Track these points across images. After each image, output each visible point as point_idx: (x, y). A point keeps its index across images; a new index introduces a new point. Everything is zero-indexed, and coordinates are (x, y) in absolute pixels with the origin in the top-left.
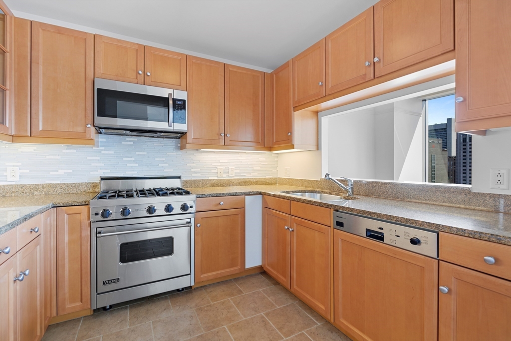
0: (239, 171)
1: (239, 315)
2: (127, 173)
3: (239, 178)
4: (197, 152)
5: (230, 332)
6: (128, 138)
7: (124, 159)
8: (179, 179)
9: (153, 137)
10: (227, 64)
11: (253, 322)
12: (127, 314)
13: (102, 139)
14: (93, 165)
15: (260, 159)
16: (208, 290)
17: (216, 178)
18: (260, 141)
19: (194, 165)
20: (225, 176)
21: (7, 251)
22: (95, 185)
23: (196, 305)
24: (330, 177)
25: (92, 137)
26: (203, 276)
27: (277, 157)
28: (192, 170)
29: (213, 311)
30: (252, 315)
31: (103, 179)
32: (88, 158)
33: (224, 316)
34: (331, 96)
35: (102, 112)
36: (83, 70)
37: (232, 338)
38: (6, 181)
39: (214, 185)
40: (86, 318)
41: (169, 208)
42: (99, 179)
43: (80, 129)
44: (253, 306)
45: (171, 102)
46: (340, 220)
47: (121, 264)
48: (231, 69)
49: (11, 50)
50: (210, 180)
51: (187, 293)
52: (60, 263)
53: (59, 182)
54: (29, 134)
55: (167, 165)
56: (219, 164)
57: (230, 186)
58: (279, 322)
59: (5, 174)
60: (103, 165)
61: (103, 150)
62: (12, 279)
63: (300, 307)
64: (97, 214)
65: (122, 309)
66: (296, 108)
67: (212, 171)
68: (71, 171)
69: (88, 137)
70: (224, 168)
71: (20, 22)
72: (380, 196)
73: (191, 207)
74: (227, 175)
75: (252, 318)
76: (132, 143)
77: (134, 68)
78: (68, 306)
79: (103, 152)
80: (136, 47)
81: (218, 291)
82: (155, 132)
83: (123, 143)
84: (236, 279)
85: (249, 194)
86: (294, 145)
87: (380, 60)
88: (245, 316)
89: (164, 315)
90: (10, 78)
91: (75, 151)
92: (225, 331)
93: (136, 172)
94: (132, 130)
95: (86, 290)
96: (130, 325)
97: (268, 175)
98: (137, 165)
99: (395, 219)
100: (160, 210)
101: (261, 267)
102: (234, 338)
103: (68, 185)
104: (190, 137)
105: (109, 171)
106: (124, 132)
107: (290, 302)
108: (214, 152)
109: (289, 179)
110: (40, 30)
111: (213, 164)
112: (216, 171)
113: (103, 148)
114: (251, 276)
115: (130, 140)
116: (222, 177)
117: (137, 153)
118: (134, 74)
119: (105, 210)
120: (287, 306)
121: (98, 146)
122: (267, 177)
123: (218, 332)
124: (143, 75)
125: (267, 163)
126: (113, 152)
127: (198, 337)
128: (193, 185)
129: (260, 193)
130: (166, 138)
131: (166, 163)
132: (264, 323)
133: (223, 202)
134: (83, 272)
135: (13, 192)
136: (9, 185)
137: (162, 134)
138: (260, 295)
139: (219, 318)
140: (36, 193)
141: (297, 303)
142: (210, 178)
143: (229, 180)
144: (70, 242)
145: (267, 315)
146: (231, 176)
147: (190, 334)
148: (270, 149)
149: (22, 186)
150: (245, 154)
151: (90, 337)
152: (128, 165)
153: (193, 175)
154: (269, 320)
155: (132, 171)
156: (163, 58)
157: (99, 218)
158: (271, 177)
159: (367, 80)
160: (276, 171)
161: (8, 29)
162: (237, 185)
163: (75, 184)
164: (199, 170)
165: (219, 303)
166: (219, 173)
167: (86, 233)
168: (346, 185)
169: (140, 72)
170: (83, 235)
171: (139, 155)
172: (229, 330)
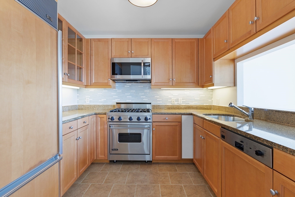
0: (185, 100)
1: (169, 181)
2: (127, 101)
3: (185, 105)
4: (160, 90)
5: (161, 188)
6: (127, 84)
7: (126, 94)
8: (150, 105)
9: (138, 83)
10: (173, 39)
11: (175, 187)
12: (121, 166)
13: (117, 85)
14: (114, 97)
15: (199, 93)
16: (160, 166)
17: (171, 104)
18: (195, 82)
19: (159, 97)
20: (176, 103)
21: (72, 127)
22: (114, 106)
23: (151, 171)
24: (233, 105)
25: (111, 85)
26: (156, 157)
27: (212, 92)
28: (157, 100)
29: (157, 176)
30: (176, 184)
31: (117, 103)
32: (112, 94)
33: (161, 180)
34: (233, 49)
35: (114, 73)
36: (107, 55)
37: (160, 191)
38: (86, 103)
39: (169, 108)
40: (107, 163)
41: (139, 119)
42: (116, 103)
43: (106, 81)
44: (179, 179)
45: (142, 64)
46: (224, 134)
47: (118, 142)
48: (176, 41)
49: (84, 52)
50: (167, 105)
51: (149, 164)
52: (97, 138)
53: (102, 104)
54: (90, 85)
55: (145, 97)
56: (173, 96)
57: (179, 109)
58: (190, 192)
59: (86, 100)
60: (117, 97)
61: (117, 90)
62: (75, 139)
63: (208, 188)
64: (109, 119)
65: (120, 164)
66: (215, 59)
67: (169, 100)
68: (106, 100)
69: (109, 84)
70: (176, 98)
71: (87, 40)
72: (275, 121)
73: (150, 119)
74: (178, 102)
75: (175, 185)
76: (129, 86)
77: (127, 50)
78: (100, 156)
79: (117, 91)
80: (128, 40)
81: (164, 167)
82: (137, 80)
83: (125, 86)
84: (177, 164)
85: (184, 114)
86: (214, 84)
87: (259, 18)
88: (172, 183)
89: (134, 171)
90: (84, 63)
91: (107, 91)
92: (158, 187)
93: (131, 101)
94: (127, 80)
95: (106, 152)
96: (120, 171)
97: (205, 103)
98: (131, 97)
99: (249, 136)
100: (134, 119)
101: (191, 160)
102: (161, 191)
103: (104, 106)
104: (153, 81)
105: (119, 100)
106: (124, 81)
107: (203, 184)
108: (169, 90)
109: (218, 106)
110: (93, 42)
111: (169, 97)
112: (171, 100)
113: (117, 89)
114: (186, 164)
115: (128, 85)
116: (175, 104)
117: (131, 91)
118: (127, 53)
119: (112, 117)
120: (200, 186)
121: (115, 89)
122: (205, 104)
123: (154, 186)
124: (131, 53)
125: (204, 96)
126: (121, 91)
127: (145, 185)
128: (158, 108)
129: (191, 114)
130: (144, 83)
131: (144, 96)
132: (181, 190)
133: (167, 117)
134: (105, 143)
135: (88, 108)
136: (86, 105)
137: (141, 81)
138: (186, 175)
139: (158, 180)
140: (94, 109)
141: (207, 186)
142: (167, 104)
143: (179, 105)
144: (100, 129)
145: (185, 186)
146: (180, 103)
147: (142, 183)
148: (203, 87)
149: (90, 105)
150: (189, 90)
151: (105, 171)
152: (127, 97)
153: (158, 102)
154: (185, 189)
155: (129, 100)
156: (140, 42)
157: (110, 120)
158: (208, 104)
159: (252, 34)
160: (211, 101)
161: (83, 44)
162: (183, 109)
163: (107, 105)
164: (161, 99)
165: (162, 173)
166: (172, 101)
167: (106, 126)
168: (248, 111)
169: (129, 52)
170: (105, 127)
171: (132, 92)
172: (161, 187)
